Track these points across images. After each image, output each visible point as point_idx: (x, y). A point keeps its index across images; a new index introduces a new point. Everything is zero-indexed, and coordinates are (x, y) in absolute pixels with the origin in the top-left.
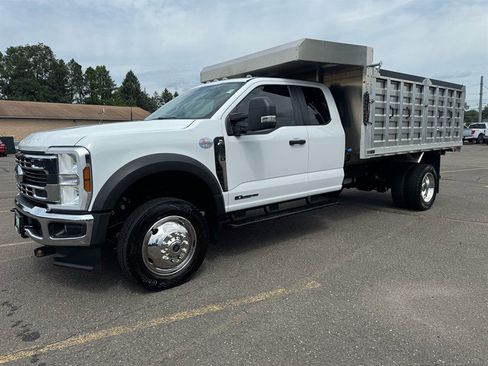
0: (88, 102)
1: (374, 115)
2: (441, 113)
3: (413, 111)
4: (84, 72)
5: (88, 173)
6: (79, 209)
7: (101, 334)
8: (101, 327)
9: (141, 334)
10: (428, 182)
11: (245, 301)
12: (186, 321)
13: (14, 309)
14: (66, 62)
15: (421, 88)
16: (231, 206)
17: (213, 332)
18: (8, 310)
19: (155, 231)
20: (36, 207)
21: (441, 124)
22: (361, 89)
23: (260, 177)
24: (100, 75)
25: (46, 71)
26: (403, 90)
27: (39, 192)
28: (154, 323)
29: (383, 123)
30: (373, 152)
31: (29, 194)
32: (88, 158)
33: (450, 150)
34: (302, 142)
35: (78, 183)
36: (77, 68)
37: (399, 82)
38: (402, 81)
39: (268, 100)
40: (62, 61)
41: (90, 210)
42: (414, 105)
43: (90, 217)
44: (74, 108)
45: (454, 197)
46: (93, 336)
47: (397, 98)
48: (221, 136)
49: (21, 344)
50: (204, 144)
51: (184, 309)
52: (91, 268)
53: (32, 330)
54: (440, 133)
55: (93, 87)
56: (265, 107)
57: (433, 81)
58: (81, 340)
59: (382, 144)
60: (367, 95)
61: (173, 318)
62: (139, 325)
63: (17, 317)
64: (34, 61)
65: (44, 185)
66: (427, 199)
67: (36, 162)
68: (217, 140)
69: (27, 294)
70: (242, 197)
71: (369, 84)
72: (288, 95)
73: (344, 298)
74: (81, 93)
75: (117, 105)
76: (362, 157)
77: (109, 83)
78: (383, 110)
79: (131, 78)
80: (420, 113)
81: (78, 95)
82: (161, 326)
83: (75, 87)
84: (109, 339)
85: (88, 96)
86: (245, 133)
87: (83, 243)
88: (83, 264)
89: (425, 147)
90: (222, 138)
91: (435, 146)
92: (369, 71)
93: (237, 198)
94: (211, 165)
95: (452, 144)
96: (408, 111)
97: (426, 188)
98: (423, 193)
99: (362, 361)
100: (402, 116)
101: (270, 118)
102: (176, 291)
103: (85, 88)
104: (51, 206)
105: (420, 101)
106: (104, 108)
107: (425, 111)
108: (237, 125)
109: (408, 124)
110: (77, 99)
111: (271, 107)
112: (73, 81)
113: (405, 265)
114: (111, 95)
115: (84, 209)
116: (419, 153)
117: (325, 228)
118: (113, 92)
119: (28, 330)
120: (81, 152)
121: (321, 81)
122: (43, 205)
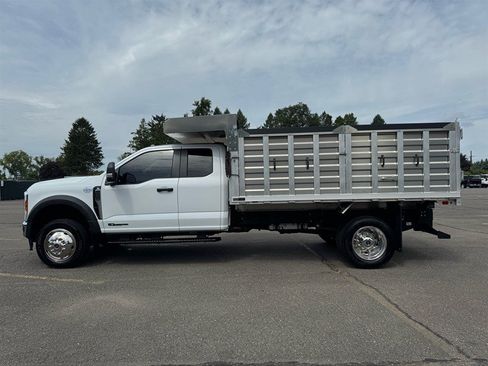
1: (243, 168)
3: (316, 161)
15: (338, 136)
16: (105, 229)
19: (51, 234)
23: (130, 212)
26: (291, 143)
30: (241, 199)
32: (27, 196)
34: (170, 190)
37: (286, 136)
42: (317, 155)
50: (86, 190)
60: (227, 153)
68: (95, 188)
70: (114, 225)
80: (339, 161)
90: (100, 187)
93: (110, 225)
94: (90, 203)
100: (293, 167)
107: (343, 159)
109: (313, 174)
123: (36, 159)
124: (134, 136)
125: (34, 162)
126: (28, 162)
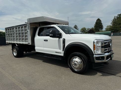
123: (87, 29)
124: (112, 21)
125: (87, 30)
126: (86, 30)
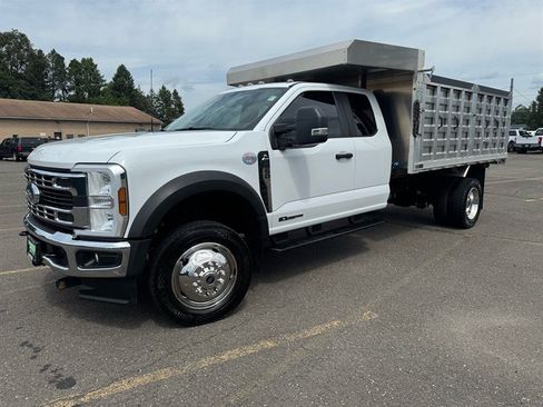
0: (72, 100)
1: (424, 126)
2: (488, 123)
3: (461, 121)
4: (67, 65)
5: (123, 195)
6: (113, 235)
7: (147, 378)
8: (145, 370)
9: (192, 377)
10: (472, 197)
11: (300, 335)
12: (240, 360)
13: (37, 350)
14: (46, 53)
15: (469, 95)
16: (275, 228)
17: (273, 372)
18: (30, 352)
19: (186, 262)
20: (58, 233)
21: (487, 135)
22: (410, 96)
23: (305, 196)
24: (86, 69)
25: (22, 63)
26: (452, 98)
27: (61, 216)
28: (205, 363)
29: (431, 135)
30: (421, 166)
31: (49, 217)
32: (124, 176)
33: (494, 162)
34: (349, 156)
35: (112, 206)
36: (59, 59)
37: (448, 89)
38: (452, 88)
39: (319, 109)
40: (40, 51)
41: (126, 236)
42: (461, 114)
43: (126, 245)
44: (57, 107)
45: (496, 213)
46: (139, 380)
47: (446, 107)
48: (265, 150)
49: (57, 393)
50: (247, 160)
51: (233, 346)
52: (126, 302)
53: (65, 375)
54: (486, 144)
55: (78, 82)
56: (317, 118)
57: (482, 88)
58: (125, 385)
59: (429, 158)
60: (417, 104)
61: (225, 357)
62: (188, 366)
63: (43, 360)
64: (7, 51)
65: (70, 208)
66: (471, 216)
67: (59, 181)
68: (261, 154)
69: (48, 332)
70: (286, 218)
71: (419, 91)
72: (334, 103)
73: (406, 330)
74: (64, 90)
75: (107, 104)
76: (410, 172)
77: (97, 78)
78: (432, 120)
79: (122, 73)
80: (467, 122)
81: (61, 92)
82: (213, 367)
83: (57, 83)
84: (159, 384)
85: (72, 93)
86: (290, 146)
87: (117, 274)
88: (114, 298)
89: (471, 159)
90: (267, 153)
91: (481, 158)
92: (420, 77)
93: (281, 220)
94: (254, 184)
95: (498, 156)
96: (456, 121)
97: (470, 204)
98: (468, 209)
99: (443, 401)
100: (449, 126)
101: (321, 131)
102: (220, 325)
103: (68, 84)
104: (78, 232)
105: (468, 109)
106: (92, 107)
107: (473, 121)
108: (283, 137)
109: (456, 135)
110: (59, 96)
111: (323, 118)
112: (54, 75)
113: (463, 291)
114: (99, 93)
115: (118, 235)
116: (466, 166)
117: (368, 249)
118: (102, 89)
119: (60, 375)
120: (116, 171)
121: (364, 86)
122: (68, 230)
